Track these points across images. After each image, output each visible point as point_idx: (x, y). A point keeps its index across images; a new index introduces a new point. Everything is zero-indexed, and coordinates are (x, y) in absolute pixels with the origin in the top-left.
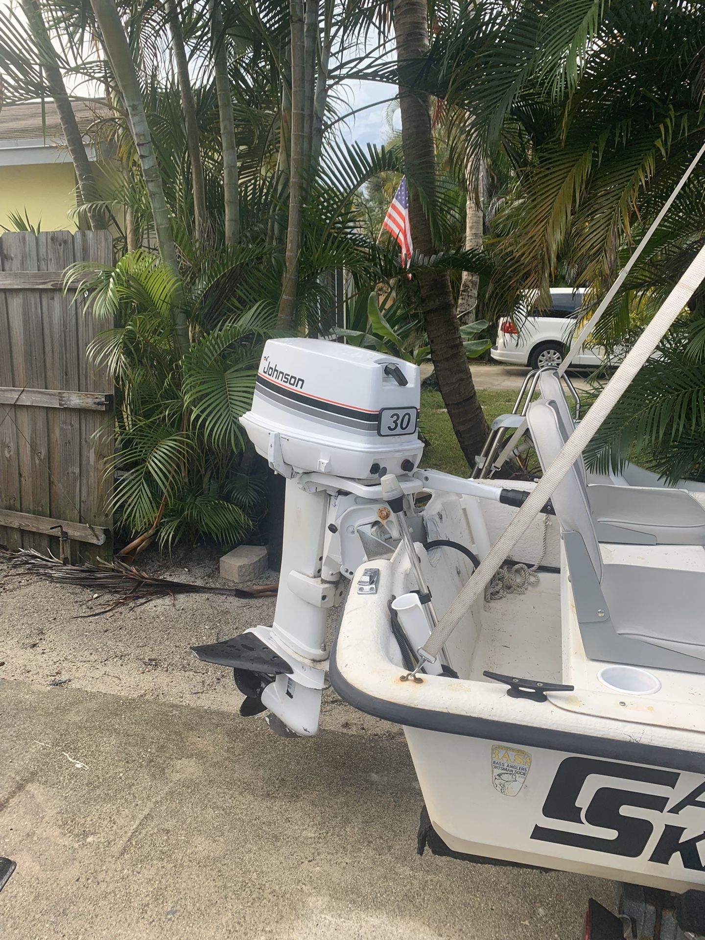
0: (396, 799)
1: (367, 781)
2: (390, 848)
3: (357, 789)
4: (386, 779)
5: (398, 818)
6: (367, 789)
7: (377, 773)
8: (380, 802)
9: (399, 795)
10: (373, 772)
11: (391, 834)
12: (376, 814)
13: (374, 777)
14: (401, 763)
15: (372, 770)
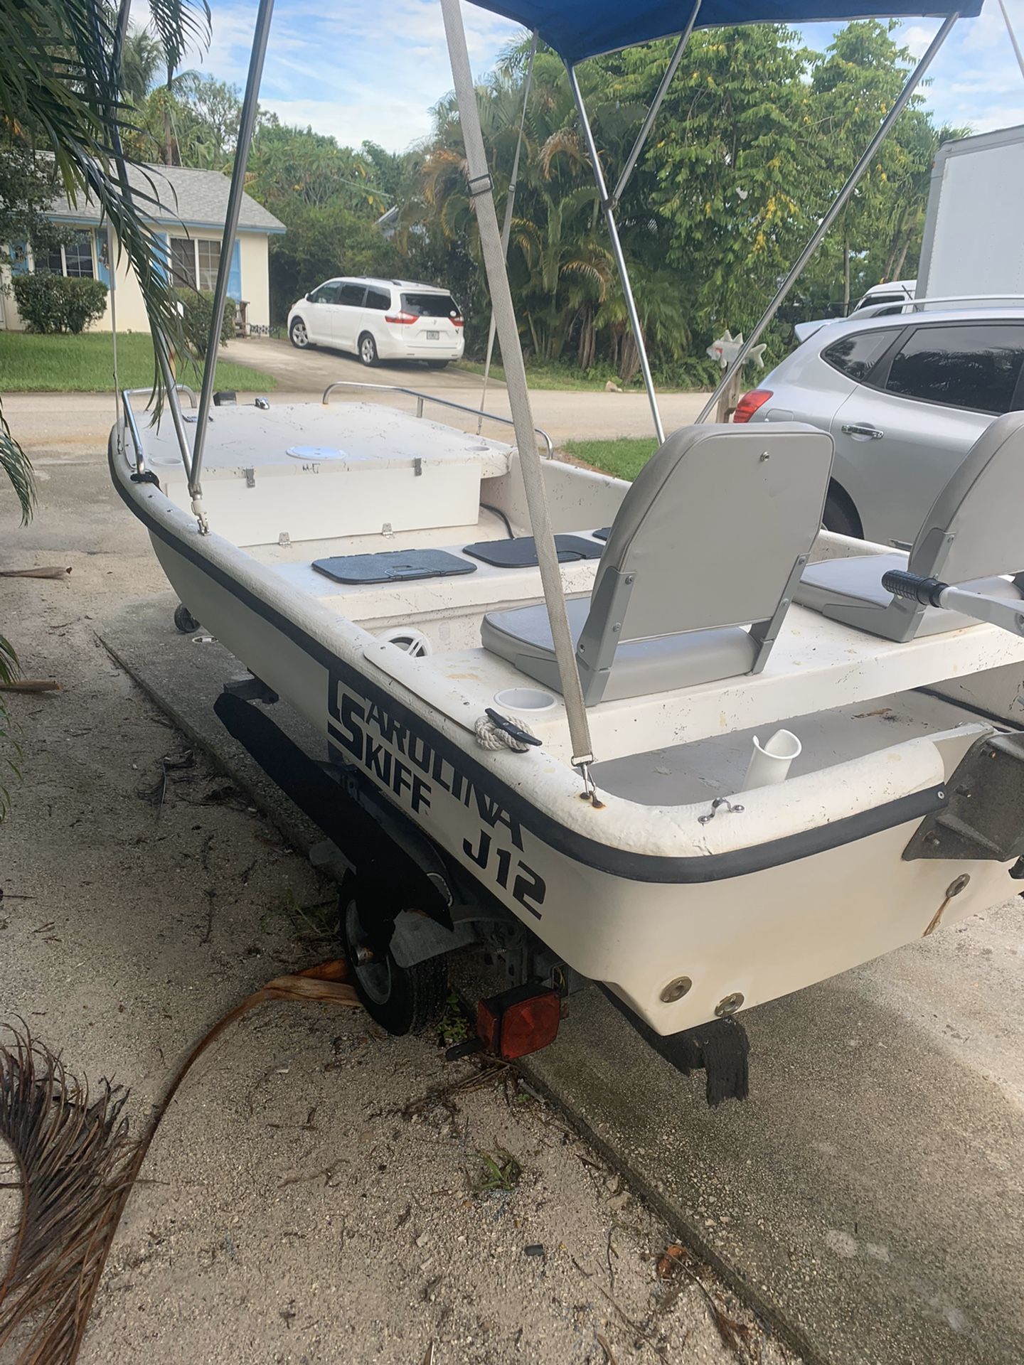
0: (940, 1255)
1: (977, 1320)
2: (1001, 1195)
3: (1005, 1317)
4: (934, 1302)
5: (959, 1224)
6: (986, 1307)
7: (945, 1324)
8: (975, 1267)
9: (931, 1258)
10: (951, 1330)
11: (988, 1210)
12: (995, 1253)
13: (955, 1319)
14: (880, 1313)
15: (953, 1335)
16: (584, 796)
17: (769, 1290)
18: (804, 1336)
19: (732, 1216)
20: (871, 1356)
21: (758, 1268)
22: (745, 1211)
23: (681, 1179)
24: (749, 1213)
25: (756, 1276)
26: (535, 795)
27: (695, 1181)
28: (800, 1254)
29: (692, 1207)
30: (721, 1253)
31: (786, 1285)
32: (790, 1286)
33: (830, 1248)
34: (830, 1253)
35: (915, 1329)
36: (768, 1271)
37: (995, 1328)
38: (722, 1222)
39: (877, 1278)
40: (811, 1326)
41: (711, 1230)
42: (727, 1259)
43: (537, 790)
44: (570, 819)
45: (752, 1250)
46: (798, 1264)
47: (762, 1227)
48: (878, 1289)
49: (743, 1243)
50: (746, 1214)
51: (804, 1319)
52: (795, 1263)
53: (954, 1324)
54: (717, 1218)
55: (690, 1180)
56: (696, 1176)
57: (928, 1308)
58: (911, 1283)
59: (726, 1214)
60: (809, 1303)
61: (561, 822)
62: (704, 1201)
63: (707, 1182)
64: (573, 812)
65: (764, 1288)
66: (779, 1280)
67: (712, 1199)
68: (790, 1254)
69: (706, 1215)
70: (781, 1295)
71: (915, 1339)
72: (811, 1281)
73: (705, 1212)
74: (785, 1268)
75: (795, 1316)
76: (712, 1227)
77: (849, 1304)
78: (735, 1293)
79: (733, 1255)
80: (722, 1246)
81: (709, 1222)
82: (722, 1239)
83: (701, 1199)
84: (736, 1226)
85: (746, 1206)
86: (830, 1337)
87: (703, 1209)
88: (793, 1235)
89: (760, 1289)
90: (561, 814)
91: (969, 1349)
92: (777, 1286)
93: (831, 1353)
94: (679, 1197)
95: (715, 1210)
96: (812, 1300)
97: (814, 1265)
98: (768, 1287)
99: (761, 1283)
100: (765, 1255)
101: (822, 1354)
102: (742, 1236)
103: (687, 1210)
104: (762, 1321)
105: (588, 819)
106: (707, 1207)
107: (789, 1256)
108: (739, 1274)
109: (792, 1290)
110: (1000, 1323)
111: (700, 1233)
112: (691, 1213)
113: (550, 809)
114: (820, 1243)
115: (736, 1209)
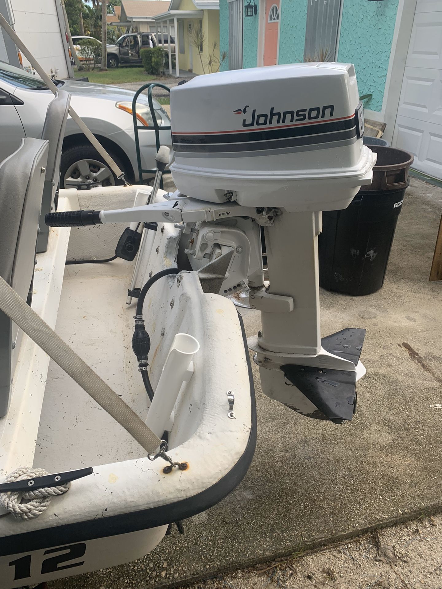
1: (251, 488)
10: (252, 500)
14: (236, 522)
15: (254, 501)
16: (167, 470)
17: (210, 565)
18: (236, 562)
19: (165, 560)
20: (254, 538)
21: (196, 563)
22: (165, 552)
23: (132, 575)
24: (167, 551)
25: (200, 567)
26: (133, 504)
27: (136, 568)
28: (198, 539)
29: (150, 578)
30: (181, 578)
31: (210, 555)
32: (211, 554)
33: (200, 523)
34: (203, 525)
35: (248, 513)
36: (200, 559)
37: (256, 483)
38: (166, 567)
39: (221, 513)
40: (233, 556)
41: (168, 576)
42: (185, 577)
43: (129, 499)
44: (182, 492)
45: (187, 561)
46: (202, 543)
47: (177, 548)
48: (226, 516)
49: (182, 563)
50: (167, 552)
51: (229, 557)
52: (201, 544)
53: (250, 497)
54: (163, 569)
55: (134, 571)
56: (134, 566)
57: (240, 502)
58: (228, 501)
59: (162, 563)
60: (222, 550)
61: (176, 500)
62: (150, 570)
63: (140, 562)
64: (179, 487)
65: (208, 567)
66: (207, 557)
67: (151, 565)
68: (196, 544)
69: (158, 574)
70: (214, 561)
71: (252, 516)
72: (212, 542)
73: (157, 573)
74: (202, 550)
75: (226, 560)
76: (166, 574)
77: (229, 533)
78: (197, 583)
79: (185, 572)
80: (178, 575)
81: (163, 574)
82: (175, 573)
83: (148, 571)
84: (171, 561)
85: (163, 550)
86: (241, 551)
87: (154, 573)
88: (188, 536)
89: (207, 569)
90: (171, 496)
91: (261, 498)
92: (209, 560)
93: (248, 555)
94: (141, 583)
95: (158, 567)
96: (222, 548)
97: (205, 536)
98: (208, 564)
99: (205, 567)
100: (192, 556)
101: (246, 559)
102: (178, 561)
103: (151, 582)
104: (216, 578)
105: (194, 481)
106: (155, 570)
107: (197, 544)
108: (195, 575)
109: (213, 554)
110: (254, 480)
111: (166, 583)
112: (153, 581)
113: (159, 501)
114: (196, 526)
115: (163, 556)
